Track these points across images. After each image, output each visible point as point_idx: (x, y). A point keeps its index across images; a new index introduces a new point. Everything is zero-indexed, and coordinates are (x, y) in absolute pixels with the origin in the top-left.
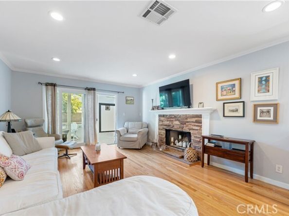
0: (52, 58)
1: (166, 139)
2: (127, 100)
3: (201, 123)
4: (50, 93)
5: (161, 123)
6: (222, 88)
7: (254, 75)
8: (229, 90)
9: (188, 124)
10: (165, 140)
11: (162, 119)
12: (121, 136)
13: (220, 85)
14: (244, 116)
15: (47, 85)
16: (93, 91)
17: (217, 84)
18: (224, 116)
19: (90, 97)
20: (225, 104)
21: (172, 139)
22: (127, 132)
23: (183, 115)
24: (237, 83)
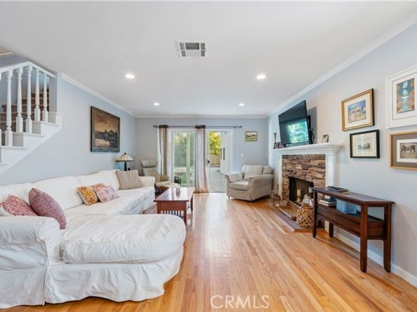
0: (153, 104)
1: (290, 192)
2: (247, 136)
3: (325, 168)
4: (162, 135)
5: (284, 168)
6: (349, 110)
7: (391, 80)
8: (358, 111)
9: (312, 169)
10: (288, 193)
11: (286, 161)
12: (230, 182)
13: (346, 105)
14: (378, 156)
15: (161, 127)
16: (202, 129)
17: (343, 103)
18: (351, 156)
19: (200, 136)
20: (354, 136)
21: (299, 193)
22: (243, 177)
23: (306, 155)
24: (367, 98)
